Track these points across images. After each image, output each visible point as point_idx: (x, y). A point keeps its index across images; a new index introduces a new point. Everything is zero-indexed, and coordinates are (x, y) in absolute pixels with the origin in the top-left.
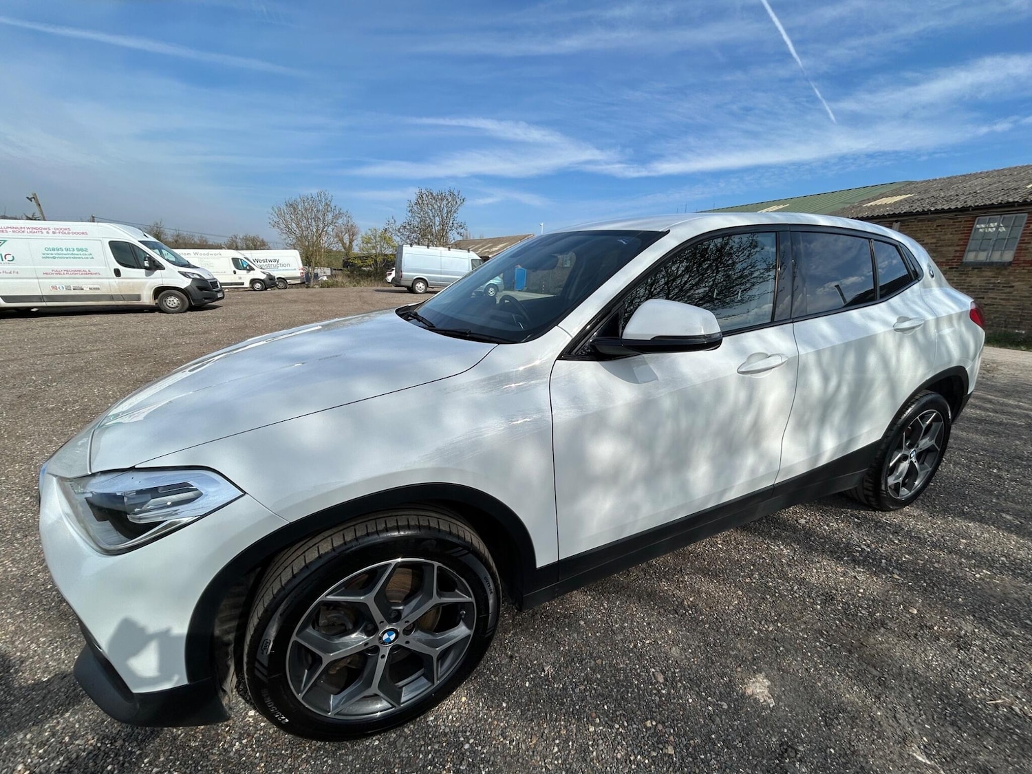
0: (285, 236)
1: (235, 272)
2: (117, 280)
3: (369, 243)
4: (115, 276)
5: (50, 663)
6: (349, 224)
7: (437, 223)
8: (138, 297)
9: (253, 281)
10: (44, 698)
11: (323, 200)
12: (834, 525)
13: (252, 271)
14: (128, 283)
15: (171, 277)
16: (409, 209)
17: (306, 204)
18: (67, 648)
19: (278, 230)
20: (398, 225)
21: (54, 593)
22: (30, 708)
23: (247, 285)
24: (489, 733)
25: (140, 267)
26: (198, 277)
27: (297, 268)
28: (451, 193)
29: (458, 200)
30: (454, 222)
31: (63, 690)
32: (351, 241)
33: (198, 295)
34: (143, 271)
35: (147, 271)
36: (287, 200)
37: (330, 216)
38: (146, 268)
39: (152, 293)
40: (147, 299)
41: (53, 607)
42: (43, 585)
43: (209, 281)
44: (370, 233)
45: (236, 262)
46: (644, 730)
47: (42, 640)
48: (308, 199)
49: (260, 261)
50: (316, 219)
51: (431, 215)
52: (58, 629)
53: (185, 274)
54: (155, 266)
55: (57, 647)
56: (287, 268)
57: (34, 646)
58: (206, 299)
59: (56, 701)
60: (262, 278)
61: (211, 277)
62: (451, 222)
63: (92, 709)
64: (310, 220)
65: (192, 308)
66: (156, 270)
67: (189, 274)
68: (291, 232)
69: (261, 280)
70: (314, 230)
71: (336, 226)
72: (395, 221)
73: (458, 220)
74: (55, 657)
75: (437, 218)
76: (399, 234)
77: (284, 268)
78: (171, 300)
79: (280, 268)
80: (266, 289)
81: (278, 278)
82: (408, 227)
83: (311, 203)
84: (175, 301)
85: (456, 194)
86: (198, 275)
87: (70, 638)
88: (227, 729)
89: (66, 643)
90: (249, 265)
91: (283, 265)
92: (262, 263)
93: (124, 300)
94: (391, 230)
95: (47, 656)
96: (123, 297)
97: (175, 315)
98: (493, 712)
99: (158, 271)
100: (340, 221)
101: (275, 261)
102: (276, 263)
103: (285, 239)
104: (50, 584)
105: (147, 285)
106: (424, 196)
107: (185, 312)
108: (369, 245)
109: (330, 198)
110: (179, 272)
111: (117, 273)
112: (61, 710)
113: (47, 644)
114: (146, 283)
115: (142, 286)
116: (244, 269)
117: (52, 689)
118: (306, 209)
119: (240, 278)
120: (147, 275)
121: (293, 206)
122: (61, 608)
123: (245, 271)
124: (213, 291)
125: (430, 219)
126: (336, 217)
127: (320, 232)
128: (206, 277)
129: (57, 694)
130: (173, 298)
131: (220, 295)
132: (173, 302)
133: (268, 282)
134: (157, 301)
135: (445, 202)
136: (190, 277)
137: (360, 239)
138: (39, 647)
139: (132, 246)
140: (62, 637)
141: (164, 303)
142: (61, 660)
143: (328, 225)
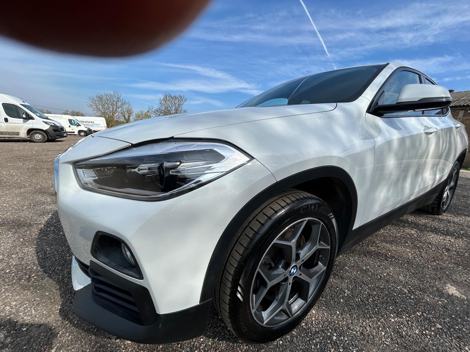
0: (95, 112)
1: (70, 126)
2: (6, 124)
3: (139, 117)
4: (4, 122)
5: (25, 318)
6: (130, 108)
7: (173, 110)
8: (18, 134)
9: (80, 132)
10: (28, 341)
11: (117, 96)
12: (423, 220)
13: (79, 127)
14: (13, 126)
15: (38, 123)
16: (160, 102)
17: (107, 97)
18: (35, 307)
19: (92, 109)
20: (155, 109)
21: (13, 274)
22: (19, 350)
23: (76, 133)
24: (341, 329)
25: (20, 117)
26: (53, 125)
27: (104, 126)
28: (180, 96)
29: (183, 100)
30: (182, 109)
31: (42, 334)
32: (129, 117)
33: (53, 133)
34: (22, 120)
35: (24, 120)
36: (97, 95)
37: (120, 103)
38: (24, 118)
39: (26, 131)
40: (23, 134)
41: (15, 283)
42: (3, 270)
43: (59, 127)
44: (139, 112)
45: (70, 121)
46: (419, 317)
47: (14, 303)
48: (108, 95)
49: (84, 122)
50: (112, 105)
51: (171, 105)
52: (24, 295)
53: (46, 123)
54: (28, 118)
55: (27, 307)
56: (98, 126)
57: (8, 308)
58: (57, 136)
59: (40, 343)
60: (85, 130)
61: (60, 125)
62: (180, 109)
63: (72, 344)
64: (109, 105)
65: (49, 141)
66: (29, 119)
67: (48, 123)
68: (99, 110)
69: (84, 131)
70: (111, 110)
71: (123, 108)
72: (153, 107)
73: (183, 108)
74: (28, 314)
75: (173, 107)
76: (155, 114)
77: (96, 126)
78: (37, 135)
79: (94, 126)
80: (87, 136)
81: (93, 131)
82: (159, 111)
83: (110, 97)
84: (39, 136)
85: (183, 97)
86: (53, 123)
87: (35, 300)
88: (179, 346)
89: (33, 304)
90: (78, 123)
91: (96, 125)
92: (85, 123)
93: (9, 135)
94: (151, 111)
95: (21, 314)
96: (9, 133)
97: (39, 143)
98: (335, 317)
99: (31, 120)
100: (125, 106)
101: (92, 122)
102: (92, 123)
103: (96, 113)
104: (8, 269)
105: (24, 127)
106: (167, 97)
107: (45, 142)
108: (139, 118)
109: (120, 95)
110: (43, 121)
111: (6, 120)
112: (46, 348)
113: (18, 306)
114: (23, 126)
115: (20, 128)
116: (75, 125)
117: (33, 335)
118: (107, 100)
119: (73, 130)
120: (24, 122)
121: (100, 98)
122: (21, 283)
123: (76, 126)
124: (61, 132)
125: (170, 107)
126: (123, 104)
127: (114, 111)
128: (58, 125)
129: (39, 338)
130: (38, 135)
131: (65, 135)
132: (38, 137)
133: (88, 132)
134: (29, 136)
135: (177, 100)
136: (49, 124)
137: (135, 115)
138: (13, 308)
139: (16, 107)
140: (28, 301)
141: (33, 137)
142: (33, 315)
143: (119, 108)
